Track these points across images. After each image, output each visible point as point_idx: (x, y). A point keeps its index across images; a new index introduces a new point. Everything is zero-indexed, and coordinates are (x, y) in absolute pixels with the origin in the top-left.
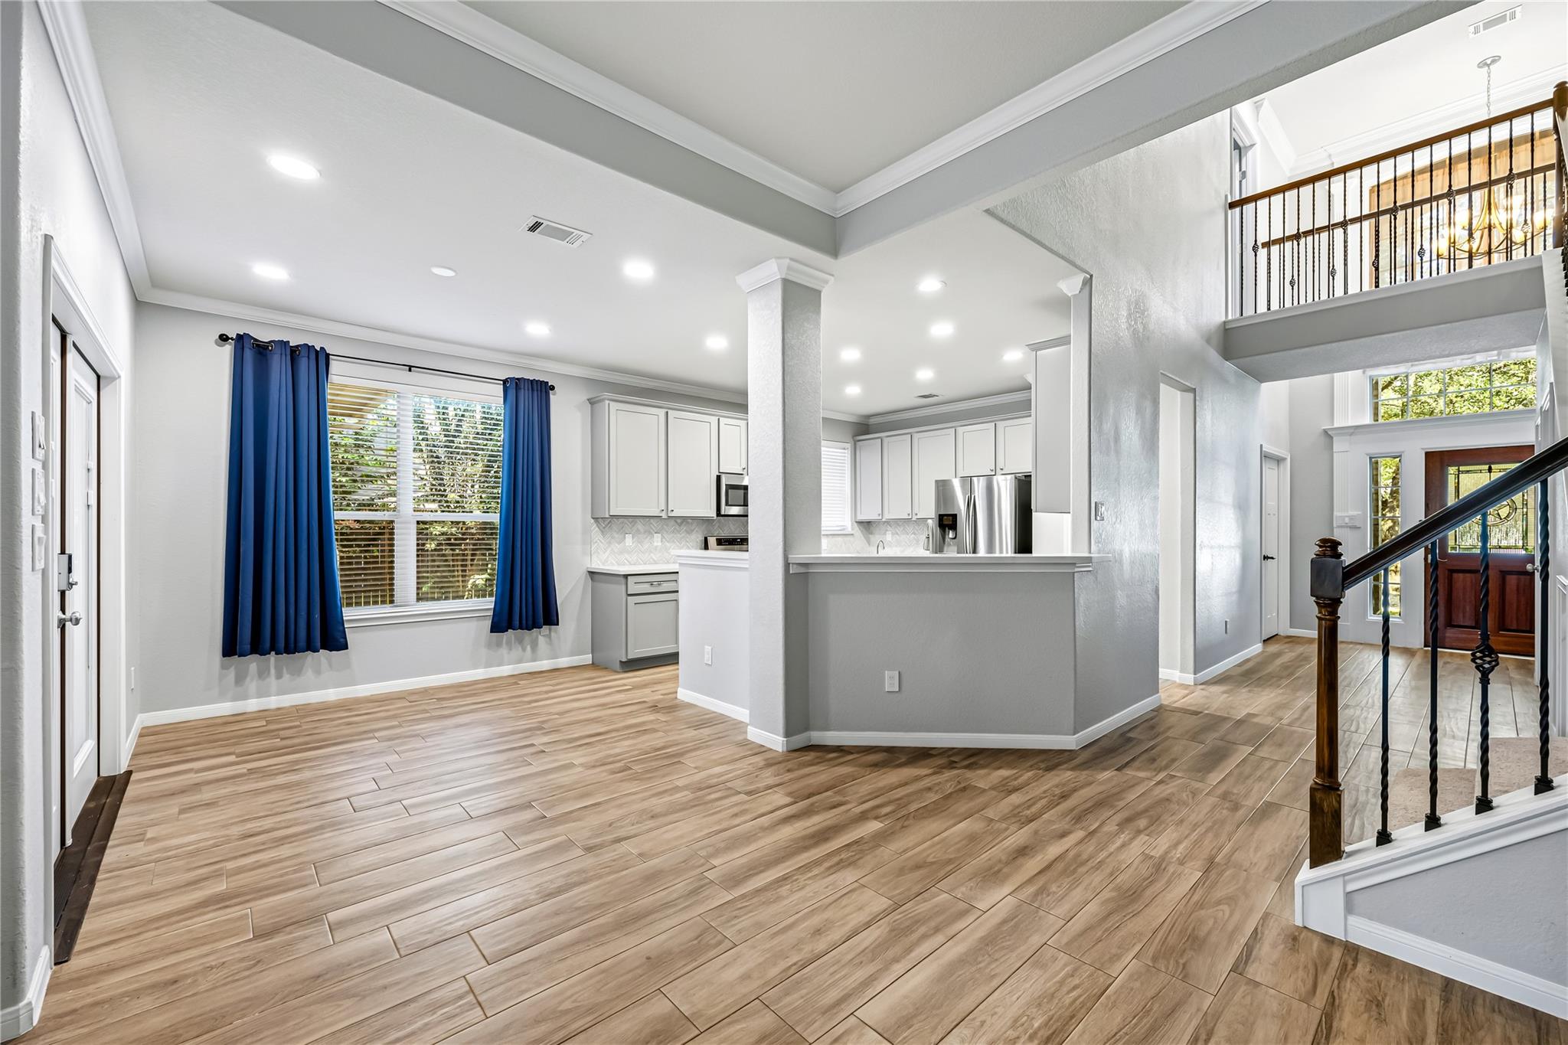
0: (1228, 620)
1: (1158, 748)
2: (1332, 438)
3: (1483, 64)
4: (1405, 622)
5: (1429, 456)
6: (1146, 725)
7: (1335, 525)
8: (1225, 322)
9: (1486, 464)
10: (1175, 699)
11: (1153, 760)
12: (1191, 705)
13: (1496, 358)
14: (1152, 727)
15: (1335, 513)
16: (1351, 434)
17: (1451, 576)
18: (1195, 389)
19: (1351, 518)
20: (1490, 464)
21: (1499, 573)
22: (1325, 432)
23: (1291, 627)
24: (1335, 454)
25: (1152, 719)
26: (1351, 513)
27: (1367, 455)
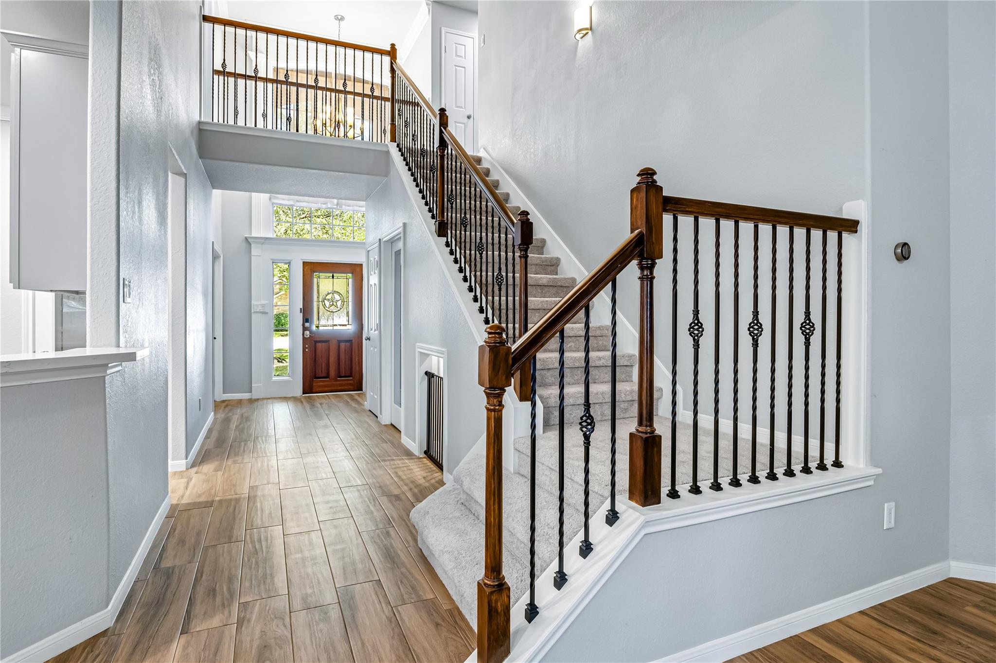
0: (200, 398)
1: (207, 570)
2: (251, 244)
3: (336, 18)
4: (293, 379)
5: (305, 264)
6: (173, 541)
7: (252, 311)
8: (200, 123)
9: (331, 273)
10: (180, 492)
11: (212, 592)
12: (200, 496)
13: (336, 207)
14: (182, 542)
15: (252, 302)
16: (262, 244)
17: (316, 344)
18: (186, 174)
19: (263, 306)
20: (333, 273)
21: (337, 342)
22: (246, 239)
23: (223, 393)
24: (252, 257)
25: (174, 529)
26: (263, 302)
27: (272, 260)
